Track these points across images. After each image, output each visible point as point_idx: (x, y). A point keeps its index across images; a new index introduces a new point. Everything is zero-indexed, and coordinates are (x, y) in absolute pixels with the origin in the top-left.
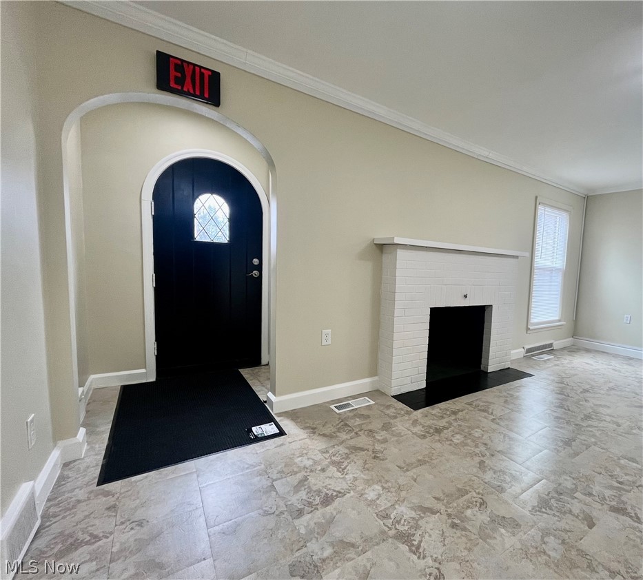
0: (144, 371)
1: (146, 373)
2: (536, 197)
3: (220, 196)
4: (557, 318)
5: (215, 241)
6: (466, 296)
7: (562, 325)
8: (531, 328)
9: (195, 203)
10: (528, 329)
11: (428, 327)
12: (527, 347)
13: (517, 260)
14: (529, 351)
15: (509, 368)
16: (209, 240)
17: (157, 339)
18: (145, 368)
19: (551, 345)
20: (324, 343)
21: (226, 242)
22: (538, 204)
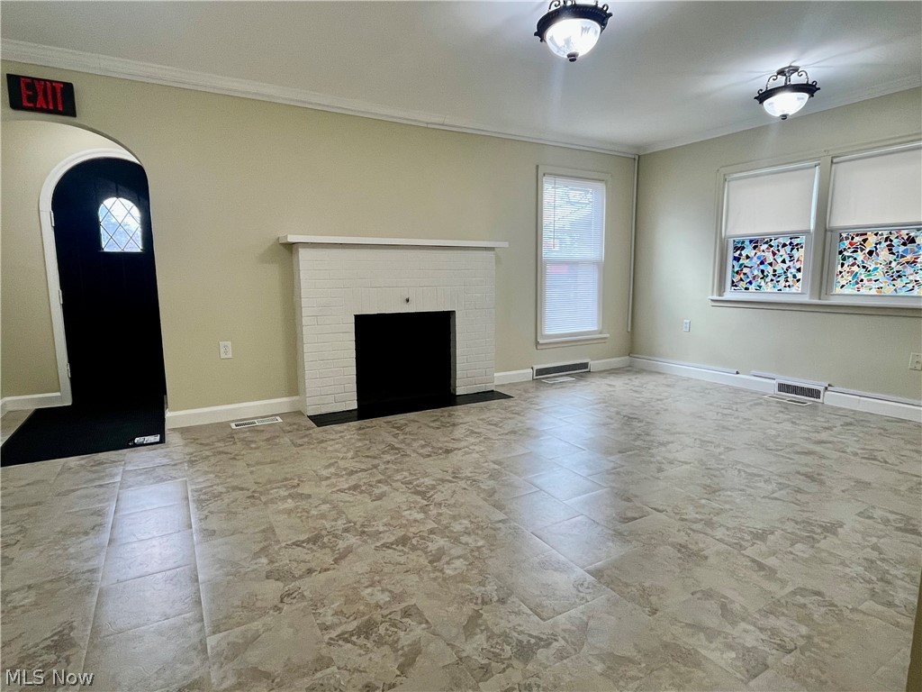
0: (58, 394)
1: (61, 396)
2: (537, 167)
3: (129, 200)
4: (595, 328)
5: (126, 250)
6: (408, 301)
7: (605, 338)
8: (541, 341)
9: (100, 209)
10: (537, 343)
11: (353, 336)
12: (536, 367)
13: (492, 252)
14: (540, 372)
15: (493, 391)
16: (119, 250)
17: (70, 361)
18: (59, 391)
19: (585, 365)
20: (223, 356)
21: (139, 251)
22: (540, 174)
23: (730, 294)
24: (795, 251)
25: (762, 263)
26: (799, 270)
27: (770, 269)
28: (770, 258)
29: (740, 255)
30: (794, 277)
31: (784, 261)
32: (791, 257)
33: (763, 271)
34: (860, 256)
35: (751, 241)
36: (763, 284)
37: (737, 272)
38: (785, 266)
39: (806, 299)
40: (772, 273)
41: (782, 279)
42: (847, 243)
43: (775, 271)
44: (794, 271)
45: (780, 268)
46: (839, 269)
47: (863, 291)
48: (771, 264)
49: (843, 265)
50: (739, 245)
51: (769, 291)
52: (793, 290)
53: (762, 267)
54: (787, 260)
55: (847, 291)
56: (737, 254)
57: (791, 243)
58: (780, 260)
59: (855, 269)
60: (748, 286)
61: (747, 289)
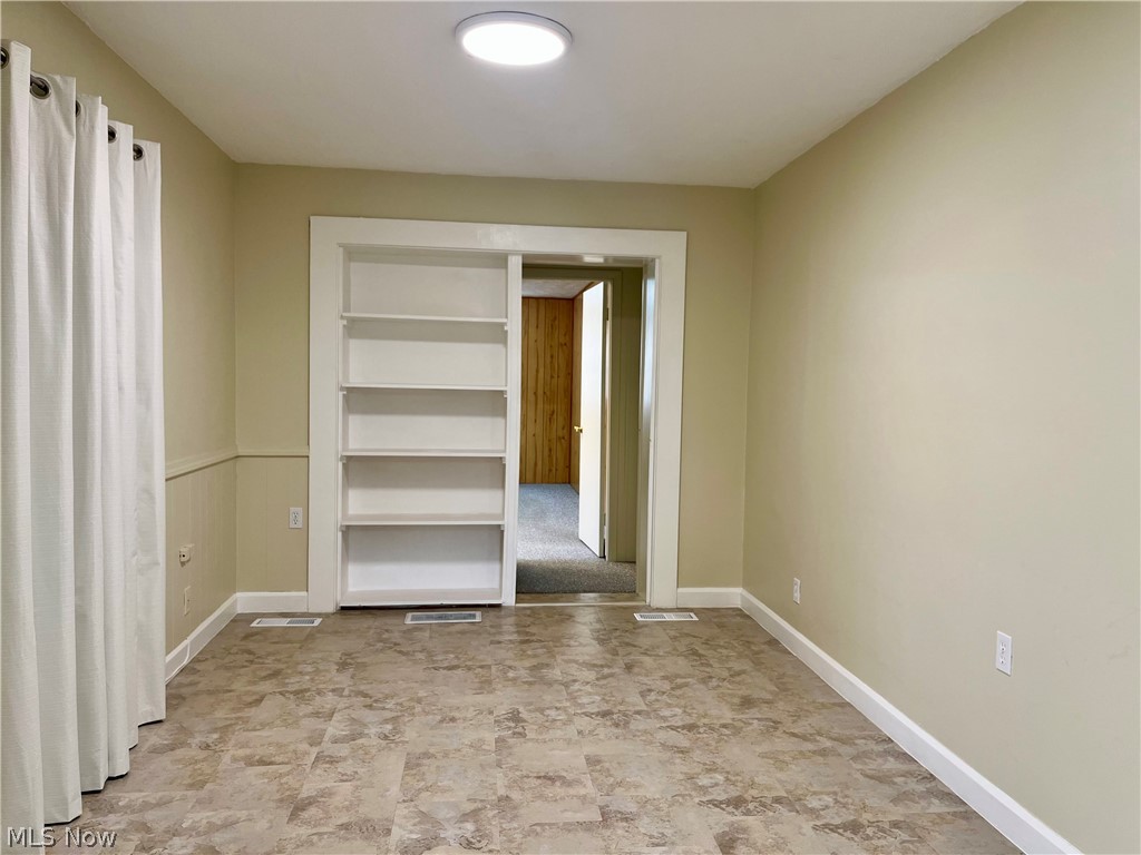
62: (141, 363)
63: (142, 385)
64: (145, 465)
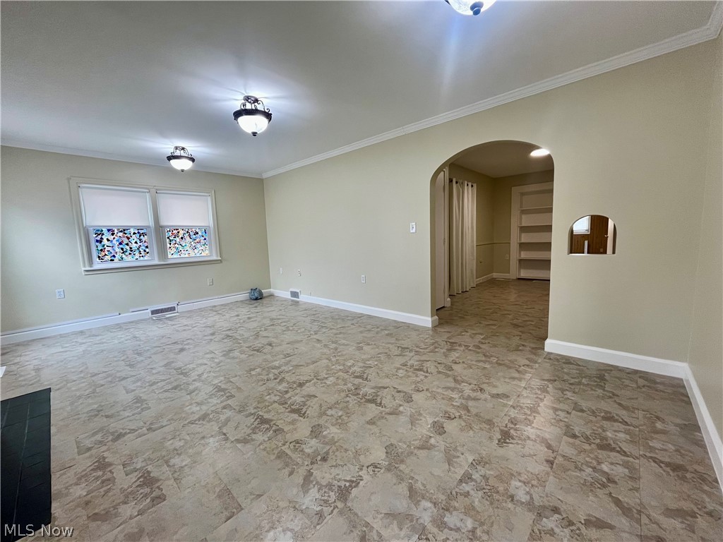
23: (98, 265)
24: (142, 237)
25: (120, 244)
26: (147, 247)
27: (128, 248)
28: (126, 241)
29: (102, 238)
30: (145, 251)
31: (136, 243)
32: (140, 240)
33: (122, 249)
34: (178, 239)
35: (109, 230)
36: (124, 256)
37: (101, 250)
38: (138, 246)
39: (156, 262)
40: (129, 249)
41: (137, 253)
42: (170, 233)
43: (131, 248)
44: (144, 248)
45: (134, 246)
46: (169, 245)
47: (182, 256)
48: (127, 244)
49: (170, 244)
50: (99, 233)
51: (129, 260)
52: (146, 258)
53: (121, 246)
54: (138, 241)
55: (175, 256)
56: (99, 238)
57: (138, 233)
58: (133, 242)
59: (176, 245)
60: (113, 258)
61: (112, 260)
62: (472, 223)
63: (472, 227)
64: (473, 241)
